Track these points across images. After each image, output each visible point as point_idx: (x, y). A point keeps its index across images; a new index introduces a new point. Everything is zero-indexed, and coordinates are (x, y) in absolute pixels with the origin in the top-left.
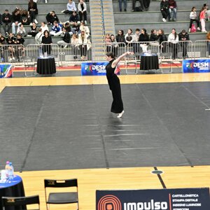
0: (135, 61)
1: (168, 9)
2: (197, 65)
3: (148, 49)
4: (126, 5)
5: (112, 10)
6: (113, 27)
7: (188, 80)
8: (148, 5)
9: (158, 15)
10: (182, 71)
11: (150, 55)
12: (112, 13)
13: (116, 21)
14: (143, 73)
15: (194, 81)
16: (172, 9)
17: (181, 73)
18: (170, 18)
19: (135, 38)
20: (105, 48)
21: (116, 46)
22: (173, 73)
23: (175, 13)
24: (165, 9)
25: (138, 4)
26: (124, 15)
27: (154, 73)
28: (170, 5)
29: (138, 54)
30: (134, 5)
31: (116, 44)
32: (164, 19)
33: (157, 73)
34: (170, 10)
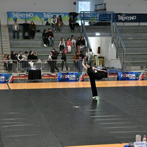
0: (25, 73)
1: (48, 38)
2: (68, 76)
3: (34, 65)
4: (18, 34)
5: (8, 38)
6: (9, 50)
7: (61, 87)
8: (34, 35)
9: (40, 42)
10: (58, 80)
11: (35, 69)
12: (8, 39)
13: (11, 45)
14: (30, 82)
15: (66, 87)
16: (50, 38)
17: (57, 82)
18: (49, 44)
19: (25, 57)
20: (3, 64)
21: (11, 63)
22: (51, 82)
23: (53, 41)
24: (45, 38)
25: (27, 34)
26: (16, 41)
27: (38, 82)
28: (49, 36)
29: (27, 68)
30: (24, 34)
31: (11, 61)
32: (45, 45)
33: (40, 82)
34: (49, 39)
